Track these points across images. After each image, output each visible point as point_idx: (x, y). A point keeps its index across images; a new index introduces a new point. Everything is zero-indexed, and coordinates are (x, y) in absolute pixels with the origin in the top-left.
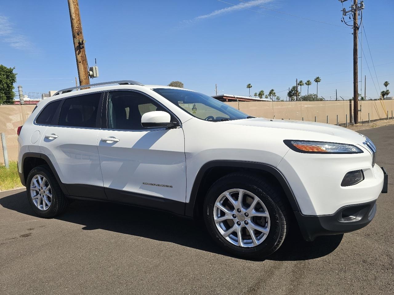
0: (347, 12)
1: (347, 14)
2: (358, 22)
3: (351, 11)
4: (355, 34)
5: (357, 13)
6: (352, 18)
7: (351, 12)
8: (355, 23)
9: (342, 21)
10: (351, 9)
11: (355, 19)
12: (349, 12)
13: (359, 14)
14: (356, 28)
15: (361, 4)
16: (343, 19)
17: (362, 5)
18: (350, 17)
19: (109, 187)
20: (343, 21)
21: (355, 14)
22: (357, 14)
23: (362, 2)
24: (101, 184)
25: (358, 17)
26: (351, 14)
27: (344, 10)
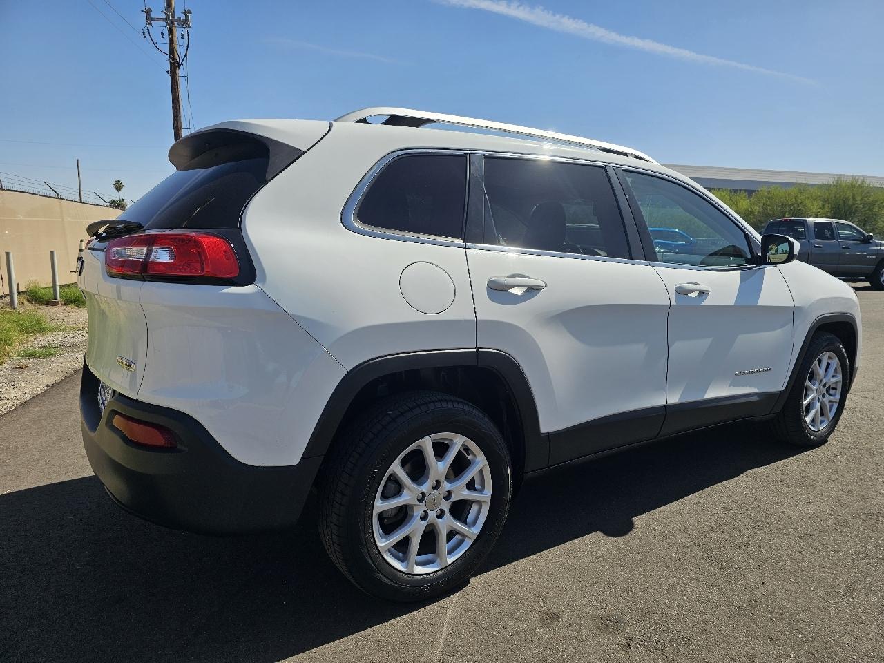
1: (154, 23)
2: (180, 50)
3: (164, 20)
4: (174, 76)
5: (178, 31)
6: (167, 36)
7: (164, 23)
8: (172, 50)
9: (143, 33)
10: (163, 16)
11: (171, 42)
12: (158, 20)
13: (182, 35)
14: (175, 65)
15: (185, 14)
17: (187, 19)
18: (162, 34)
19: (680, 402)
21: (171, 32)
22: (177, 34)
23: (189, 12)
24: (659, 401)
26: (159, 29)
27: (148, 13)
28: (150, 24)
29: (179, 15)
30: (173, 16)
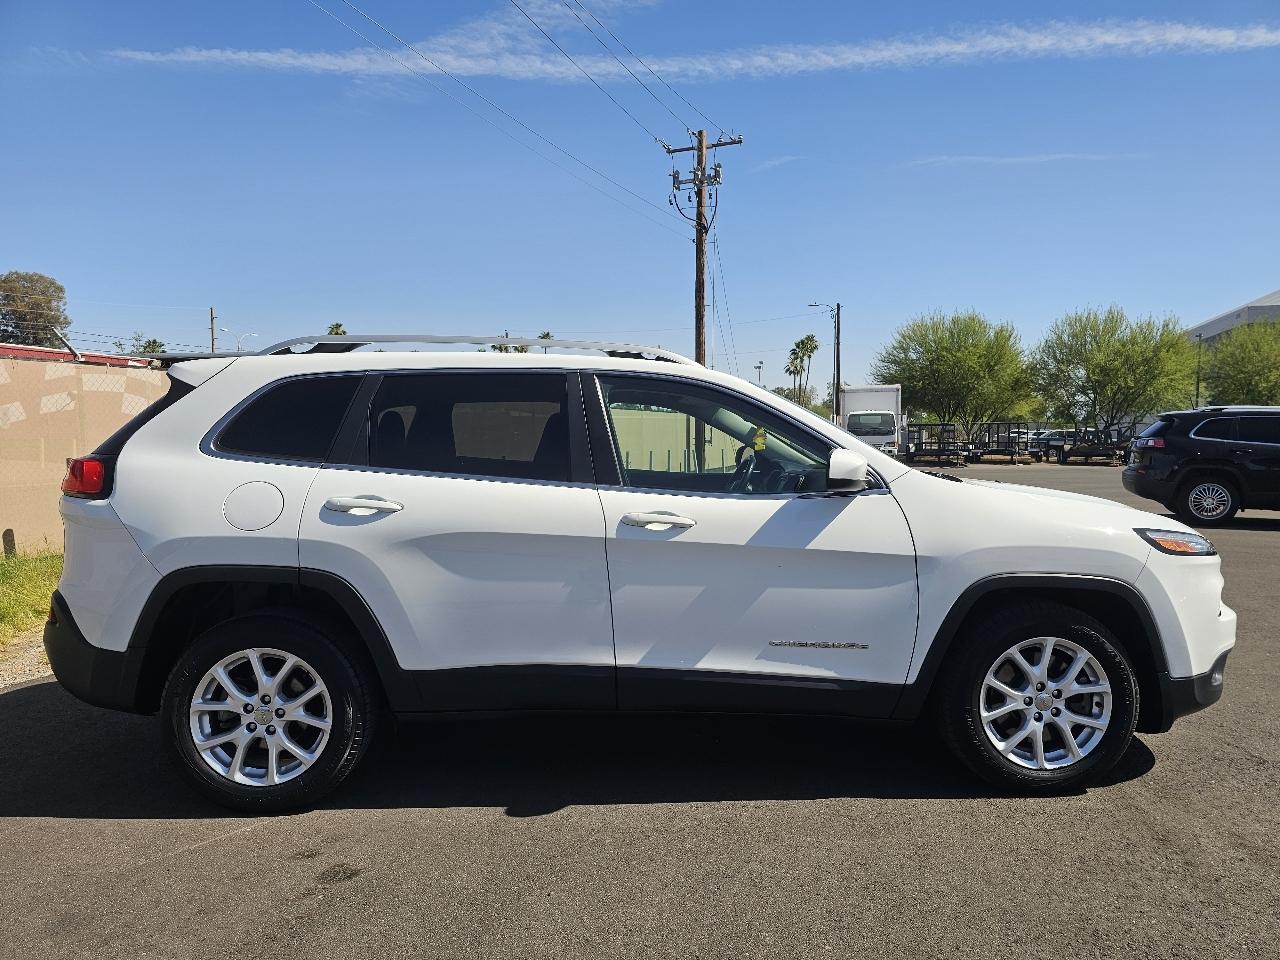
0: (681, 182)
1: (682, 186)
2: (708, 213)
3: (693, 181)
4: (700, 244)
5: (706, 190)
6: (694, 199)
7: (692, 185)
8: (700, 215)
9: (670, 201)
10: (692, 176)
11: (700, 204)
12: (686, 182)
13: (710, 195)
14: (702, 229)
15: (715, 170)
16: (672, 198)
17: (717, 174)
18: (689, 197)
20: (673, 202)
21: (699, 194)
22: (705, 195)
23: (719, 166)
25: (706, 200)
26: (690, 189)
27: (675, 176)
28: (678, 188)
29: (710, 172)
30: (703, 175)
